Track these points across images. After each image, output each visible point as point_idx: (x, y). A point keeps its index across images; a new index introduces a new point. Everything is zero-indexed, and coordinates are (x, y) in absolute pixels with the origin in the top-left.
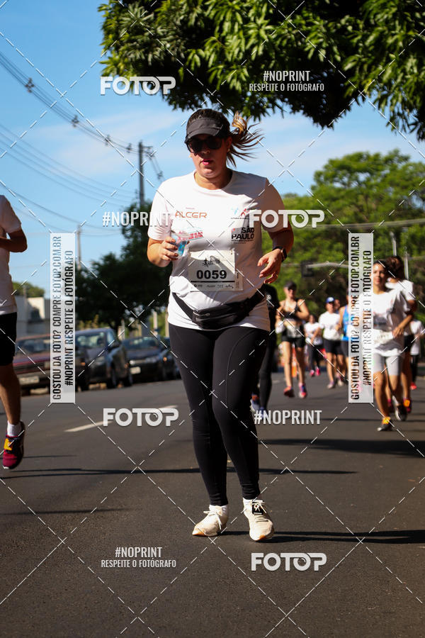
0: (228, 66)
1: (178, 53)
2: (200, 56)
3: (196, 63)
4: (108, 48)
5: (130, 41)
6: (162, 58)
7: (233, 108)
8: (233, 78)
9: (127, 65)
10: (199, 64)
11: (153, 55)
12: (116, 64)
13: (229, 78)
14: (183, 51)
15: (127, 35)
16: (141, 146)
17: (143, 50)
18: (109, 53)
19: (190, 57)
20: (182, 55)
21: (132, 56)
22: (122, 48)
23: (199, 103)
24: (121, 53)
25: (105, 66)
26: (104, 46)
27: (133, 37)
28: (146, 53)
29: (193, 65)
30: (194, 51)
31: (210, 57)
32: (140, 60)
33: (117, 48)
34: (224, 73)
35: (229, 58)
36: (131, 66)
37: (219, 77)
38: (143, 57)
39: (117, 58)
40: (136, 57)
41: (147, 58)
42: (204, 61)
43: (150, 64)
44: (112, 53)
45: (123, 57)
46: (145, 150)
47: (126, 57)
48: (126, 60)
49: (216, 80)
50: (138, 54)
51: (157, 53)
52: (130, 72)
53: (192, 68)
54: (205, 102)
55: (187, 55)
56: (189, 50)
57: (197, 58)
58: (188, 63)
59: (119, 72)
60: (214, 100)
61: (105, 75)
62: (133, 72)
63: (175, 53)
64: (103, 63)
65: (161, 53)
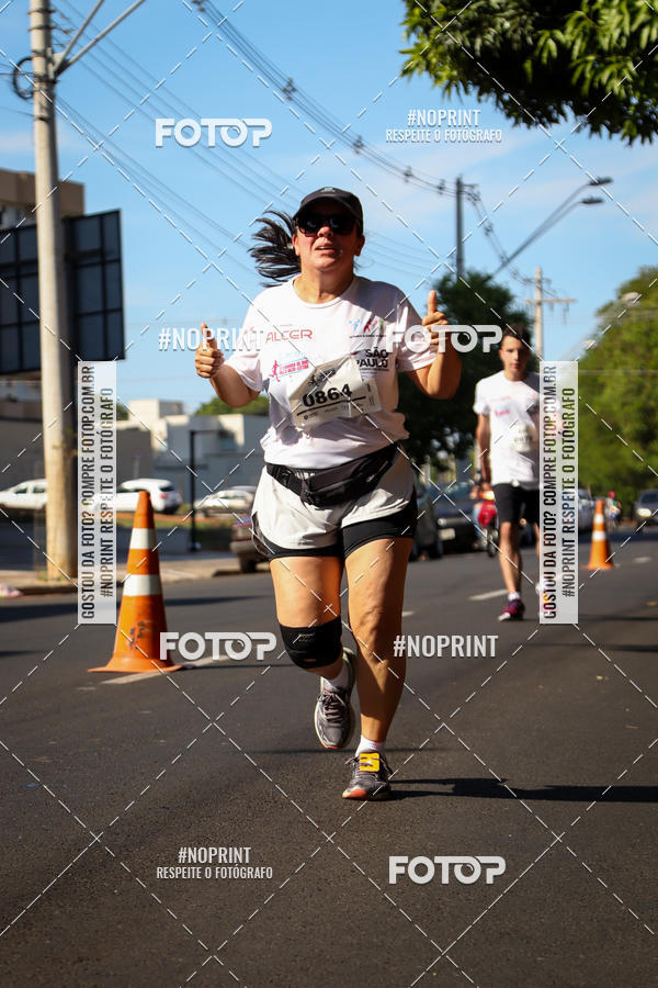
0: (603, 58)
1: (523, 37)
2: (558, 42)
3: (550, 52)
4: (413, 28)
5: (447, 18)
6: (498, 45)
7: (608, 123)
8: (610, 77)
9: (442, 56)
10: (555, 54)
11: (483, 40)
12: (425, 55)
13: (605, 77)
14: (531, 33)
15: (443, 9)
16: (459, 184)
17: (467, 32)
18: (414, 38)
19: (541, 43)
20: (530, 40)
21: (449, 42)
22: (435, 29)
23: (555, 115)
24: (432, 36)
25: (408, 57)
26: (406, 27)
27: (452, 12)
28: (472, 37)
29: (545, 55)
30: (547, 34)
31: (573, 43)
32: (463, 48)
33: (427, 30)
34: (597, 71)
35: (605, 43)
36: (449, 58)
37: (588, 75)
38: (468, 44)
39: (427, 45)
40: (456, 43)
41: (473, 44)
42: (564, 50)
43: (479, 53)
44: (418, 37)
45: (436, 44)
46: (466, 189)
47: (440, 43)
48: (441, 49)
49: (582, 77)
50: (456, 39)
51: (489, 37)
52: (447, 67)
53: (545, 61)
54: (563, 114)
55: (536, 40)
56: (540, 32)
57: (552, 44)
58: (537, 53)
59: (428, 67)
60: (578, 111)
61: (407, 72)
62: (452, 69)
63: (517, 37)
64: (403, 53)
65: (494, 38)
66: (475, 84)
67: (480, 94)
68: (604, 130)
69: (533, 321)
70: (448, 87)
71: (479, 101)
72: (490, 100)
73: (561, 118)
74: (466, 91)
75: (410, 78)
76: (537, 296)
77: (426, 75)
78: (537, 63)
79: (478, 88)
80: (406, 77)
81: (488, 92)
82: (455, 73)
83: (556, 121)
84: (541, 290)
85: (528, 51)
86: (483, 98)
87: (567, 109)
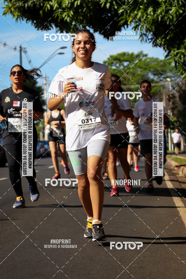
0: (64, 10)
1: (40, 4)
2: (50, 5)
3: (48, 8)
6: (32, 5)
7: (65, 30)
8: (66, 15)
9: (15, 9)
10: (49, 8)
11: (28, 4)
12: (10, 8)
13: (64, 16)
14: (42, 2)
16: (21, 47)
17: (23, 2)
18: (6, 3)
19: (45, 5)
20: (42, 4)
21: (18, 4)
23: (50, 27)
24: (12, 3)
25: (4, 9)
28: (24, 3)
29: (46, 9)
30: (47, 3)
31: (55, 5)
32: (22, 6)
34: (61, 14)
35: (64, 6)
36: (17, 9)
37: (59, 15)
38: (23, 5)
39: (10, 5)
40: (19, 5)
41: (25, 5)
42: (52, 7)
43: (26, 8)
44: (8, 3)
45: (13, 5)
46: (23, 49)
47: (15, 5)
48: (15, 6)
49: (58, 17)
50: (21, 4)
51: (30, 3)
52: (17, 12)
53: (46, 11)
54: (52, 27)
55: (44, 4)
56: (45, 2)
57: (48, 6)
58: (44, 8)
59: (11, 12)
60: (56, 26)
61: (5, 14)
62: (18, 12)
63: (38, 3)
64: (3, 8)
65: (31, 3)
66: (25, 18)
67: (27, 20)
68: (64, 32)
69: (44, 90)
70: (17, 19)
71: (27, 23)
72: (30, 22)
73: (52, 29)
74: (23, 20)
75: (5, 16)
76: (45, 82)
77: (10, 14)
78: (44, 11)
79: (26, 19)
80: (4, 15)
81: (29, 20)
82: (19, 14)
83: (50, 29)
84: (46, 80)
85: (41, 8)
86: (28, 22)
87: (53, 26)
